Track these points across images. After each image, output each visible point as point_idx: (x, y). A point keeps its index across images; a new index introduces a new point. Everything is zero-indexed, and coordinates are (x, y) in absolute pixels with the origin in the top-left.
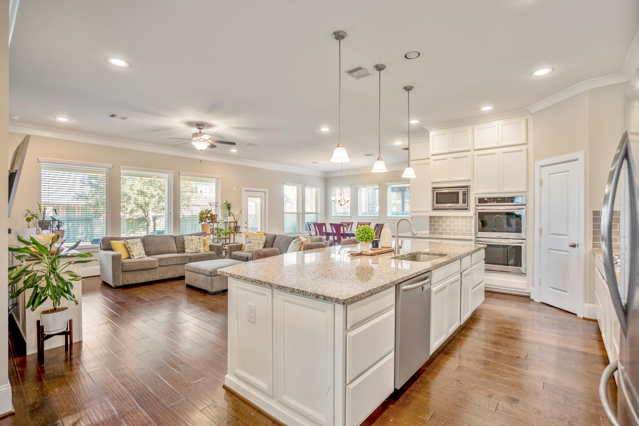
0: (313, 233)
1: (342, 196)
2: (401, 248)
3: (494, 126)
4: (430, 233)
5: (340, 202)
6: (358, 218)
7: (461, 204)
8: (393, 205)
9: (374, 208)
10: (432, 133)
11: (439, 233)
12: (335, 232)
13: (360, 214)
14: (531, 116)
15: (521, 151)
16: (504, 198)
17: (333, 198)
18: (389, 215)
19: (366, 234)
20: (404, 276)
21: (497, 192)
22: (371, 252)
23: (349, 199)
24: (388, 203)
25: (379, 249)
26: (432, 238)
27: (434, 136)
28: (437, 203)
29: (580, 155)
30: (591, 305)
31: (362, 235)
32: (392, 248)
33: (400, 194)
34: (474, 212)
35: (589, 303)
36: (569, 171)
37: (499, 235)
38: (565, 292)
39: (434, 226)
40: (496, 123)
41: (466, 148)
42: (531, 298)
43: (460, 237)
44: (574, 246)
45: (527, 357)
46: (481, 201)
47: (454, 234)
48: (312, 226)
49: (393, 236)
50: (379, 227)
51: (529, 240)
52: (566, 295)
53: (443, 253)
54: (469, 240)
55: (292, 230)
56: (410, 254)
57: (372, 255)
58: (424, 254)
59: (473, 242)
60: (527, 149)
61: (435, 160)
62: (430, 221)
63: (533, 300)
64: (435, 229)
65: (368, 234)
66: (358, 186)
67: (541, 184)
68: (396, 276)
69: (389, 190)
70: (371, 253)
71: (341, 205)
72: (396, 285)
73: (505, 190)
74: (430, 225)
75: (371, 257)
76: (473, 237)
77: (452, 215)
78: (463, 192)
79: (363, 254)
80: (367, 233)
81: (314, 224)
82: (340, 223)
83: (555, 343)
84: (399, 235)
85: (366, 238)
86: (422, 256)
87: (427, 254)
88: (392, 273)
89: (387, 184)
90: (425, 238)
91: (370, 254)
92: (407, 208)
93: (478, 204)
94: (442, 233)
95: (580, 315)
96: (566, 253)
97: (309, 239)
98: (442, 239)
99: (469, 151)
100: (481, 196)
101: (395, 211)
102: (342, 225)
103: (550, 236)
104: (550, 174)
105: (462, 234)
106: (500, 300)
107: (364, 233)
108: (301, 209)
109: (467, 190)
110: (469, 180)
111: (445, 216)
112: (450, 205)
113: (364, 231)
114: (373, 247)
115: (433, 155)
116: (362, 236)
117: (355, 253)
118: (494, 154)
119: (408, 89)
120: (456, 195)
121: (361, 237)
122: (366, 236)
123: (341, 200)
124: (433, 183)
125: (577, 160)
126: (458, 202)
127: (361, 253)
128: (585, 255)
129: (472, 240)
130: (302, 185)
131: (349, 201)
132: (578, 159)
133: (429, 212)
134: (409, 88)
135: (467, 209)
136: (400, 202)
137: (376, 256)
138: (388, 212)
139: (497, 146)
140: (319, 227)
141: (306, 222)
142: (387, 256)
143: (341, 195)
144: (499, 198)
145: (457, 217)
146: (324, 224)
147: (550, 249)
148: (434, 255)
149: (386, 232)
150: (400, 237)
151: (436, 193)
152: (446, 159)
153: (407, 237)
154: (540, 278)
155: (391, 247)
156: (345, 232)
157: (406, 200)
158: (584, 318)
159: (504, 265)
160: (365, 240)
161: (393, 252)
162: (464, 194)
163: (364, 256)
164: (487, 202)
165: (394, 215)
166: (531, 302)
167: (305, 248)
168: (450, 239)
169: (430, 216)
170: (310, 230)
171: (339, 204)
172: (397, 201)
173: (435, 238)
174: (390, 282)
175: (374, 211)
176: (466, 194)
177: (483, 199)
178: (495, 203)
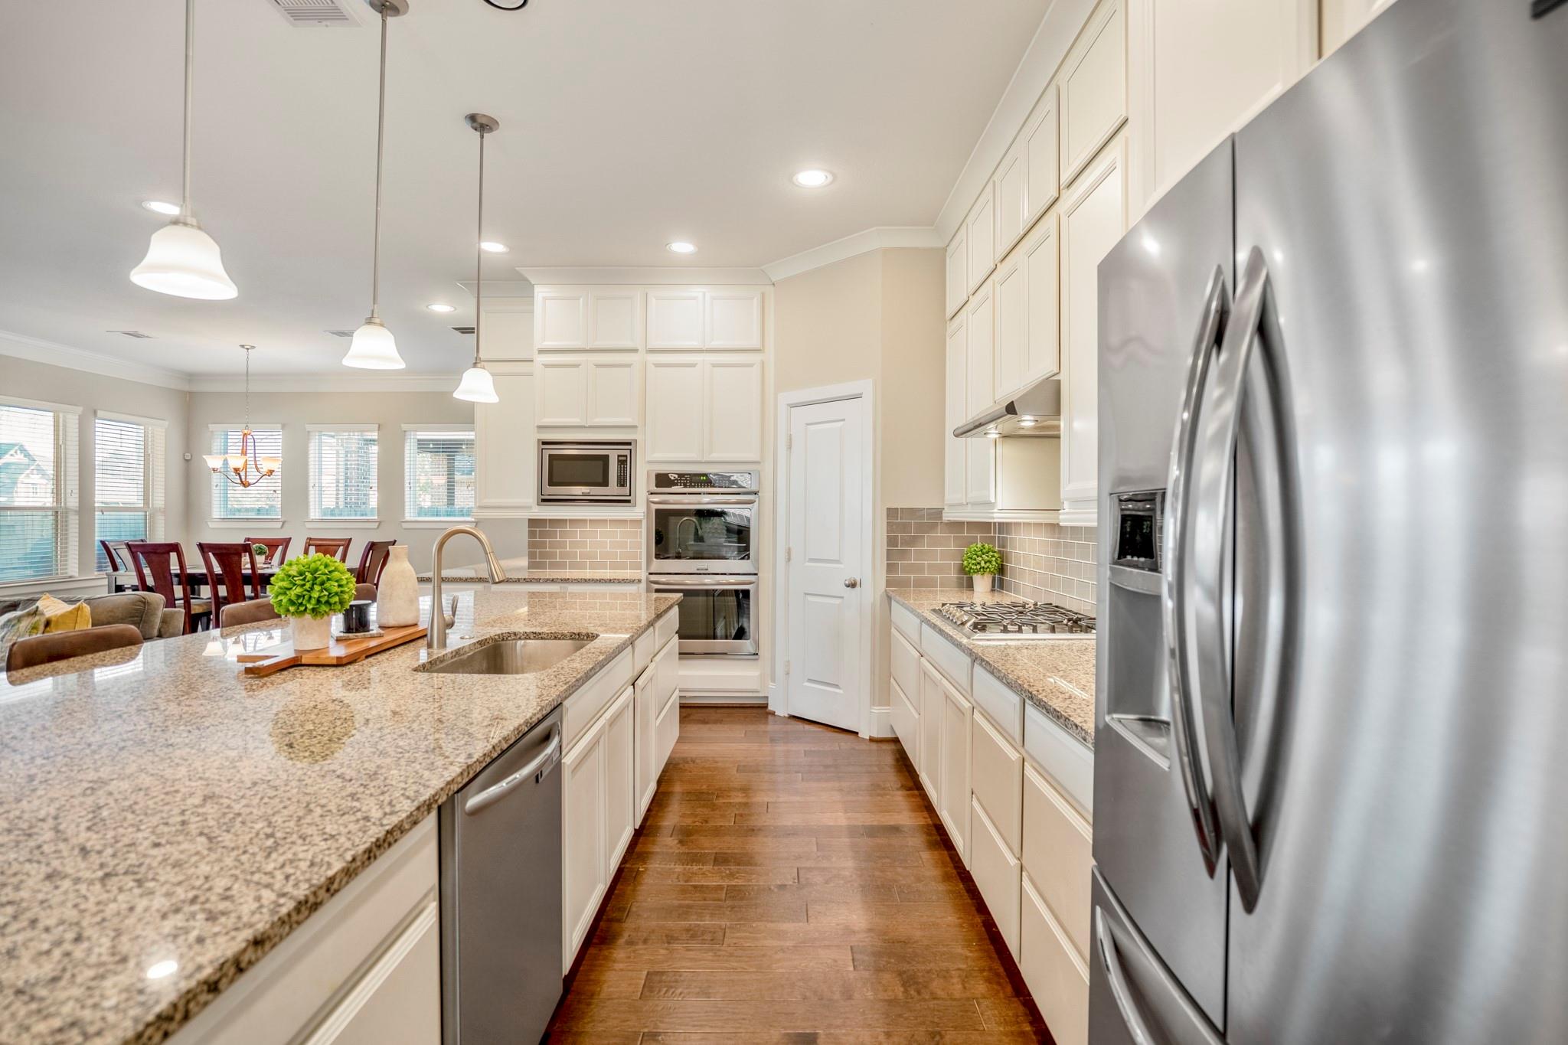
0: (128, 577)
1: (250, 456)
2: (451, 625)
3: (695, 298)
4: (532, 565)
5: (242, 474)
6: (308, 525)
7: (613, 489)
8: (424, 489)
9: (365, 495)
10: (541, 292)
11: (554, 566)
12: (218, 570)
13: (314, 514)
14: (772, 287)
15: (751, 365)
17: (213, 461)
18: (410, 515)
19: (317, 588)
20: (470, 756)
21: (699, 459)
22: (337, 651)
23: (276, 466)
24: (407, 482)
25: (373, 637)
26: (538, 581)
27: (545, 299)
28: (551, 483)
29: (865, 386)
30: (884, 710)
31: (299, 590)
32: (421, 627)
33: (442, 459)
34: (644, 509)
35: (880, 705)
36: (843, 420)
37: (702, 567)
38: (837, 686)
39: (543, 545)
40: (697, 291)
41: (629, 344)
42: (771, 708)
43: (608, 574)
44: (853, 585)
45: (801, 880)
46: (663, 480)
48: (125, 553)
49: (421, 580)
50: (378, 552)
51: (765, 575)
52: (836, 693)
53: (584, 632)
54: (632, 582)
55: (28, 572)
56: (480, 643)
57: (340, 664)
58: (527, 636)
59: (643, 586)
60: (763, 363)
61: (547, 366)
62: (532, 534)
63: (773, 714)
64: (543, 555)
65: (327, 585)
66: (308, 427)
67: (790, 447)
68: (440, 762)
69: (410, 448)
70: (338, 658)
71: (245, 484)
72: (439, 808)
73: (714, 457)
74: (532, 545)
75: (338, 671)
76: (643, 574)
77: (588, 518)
78: (619, 456)
79: (304, 661)
80: (322, 583)
81: (129, 546)
82: (242, 542)
83: (839, 818)
84: (445, 573)
85: (319, 601)
86: (520, 643)
87: (535, 638)
88: (423, 745)
89: (404, 427)
90: (518, 581)
91: (334, 662)
92: (464, 497)
93: (655, 489)
94: (561, 566)
95: (865, 734)
96: (838, 601)
97: (87, 609)
98: (566, 581)
99: (635, 350)
100: (663, 469)
101: (427, 504)
102: (246, 548)
103: (807, 564)
104: (808, 424)
106: (708, 726)
107: (308, 585)
108: (76, 495)
109: (627, 453)
110: (635, 427)
111: (570, 520)
112: (585, 489)
113: (309, 576)
114: (349, 630)
115: (541, 351)
116: (298, 597)
117: (266, 663)
118: (693, 365)
119: (481, 124)
120: (599, 464)
121: (293, 598)
122: (315, 595)
123: (245, 467)
124: (541, 427)
125: (858, 397)
126: (605, 483)
127: (294, 659)
128: (873, 605)
129: (639, 581)
130: (80, 410)
131: (278, 475)
132: (861, 394)
133: (530, 508)
134: (484, 121)
135: (629, 501)
136: (442, 480)
137: (356, 666)
138: (407, 508)
139: (701, 346)
140: (154, 558)
141: (98, 538)
142: (401, 661)
143: (244, 453)
144: (703, 475)
145: (602, 522)
146: (175, 548)
147: (806, 594)
148: (555, 638)
149: (398, 571)
150: (444, 580)
151: (550, 455)
152: (577, 366)
153: (467, 580)
154: (788, 662)
155: (415, 625)
156: (260, 571)
157: (458, 477)
158: (872, 740)
159: (707, 637)
160: (313, 610)
161: (424, 642)
162: (622, 462)
163: (306, 672)
164: (675, 485)
165: (426, 515)
166: (770, 717)
167: (19, 660)
168: (585, 580)
169: (529, 520)
170: (115, 568)
171: (239, 481)
172: (433, 478)
173: (547, 581)
174: (416, 804)
175: (364, 503)
176: (626, 461)
177: (666, 475)
178: (694, 487)
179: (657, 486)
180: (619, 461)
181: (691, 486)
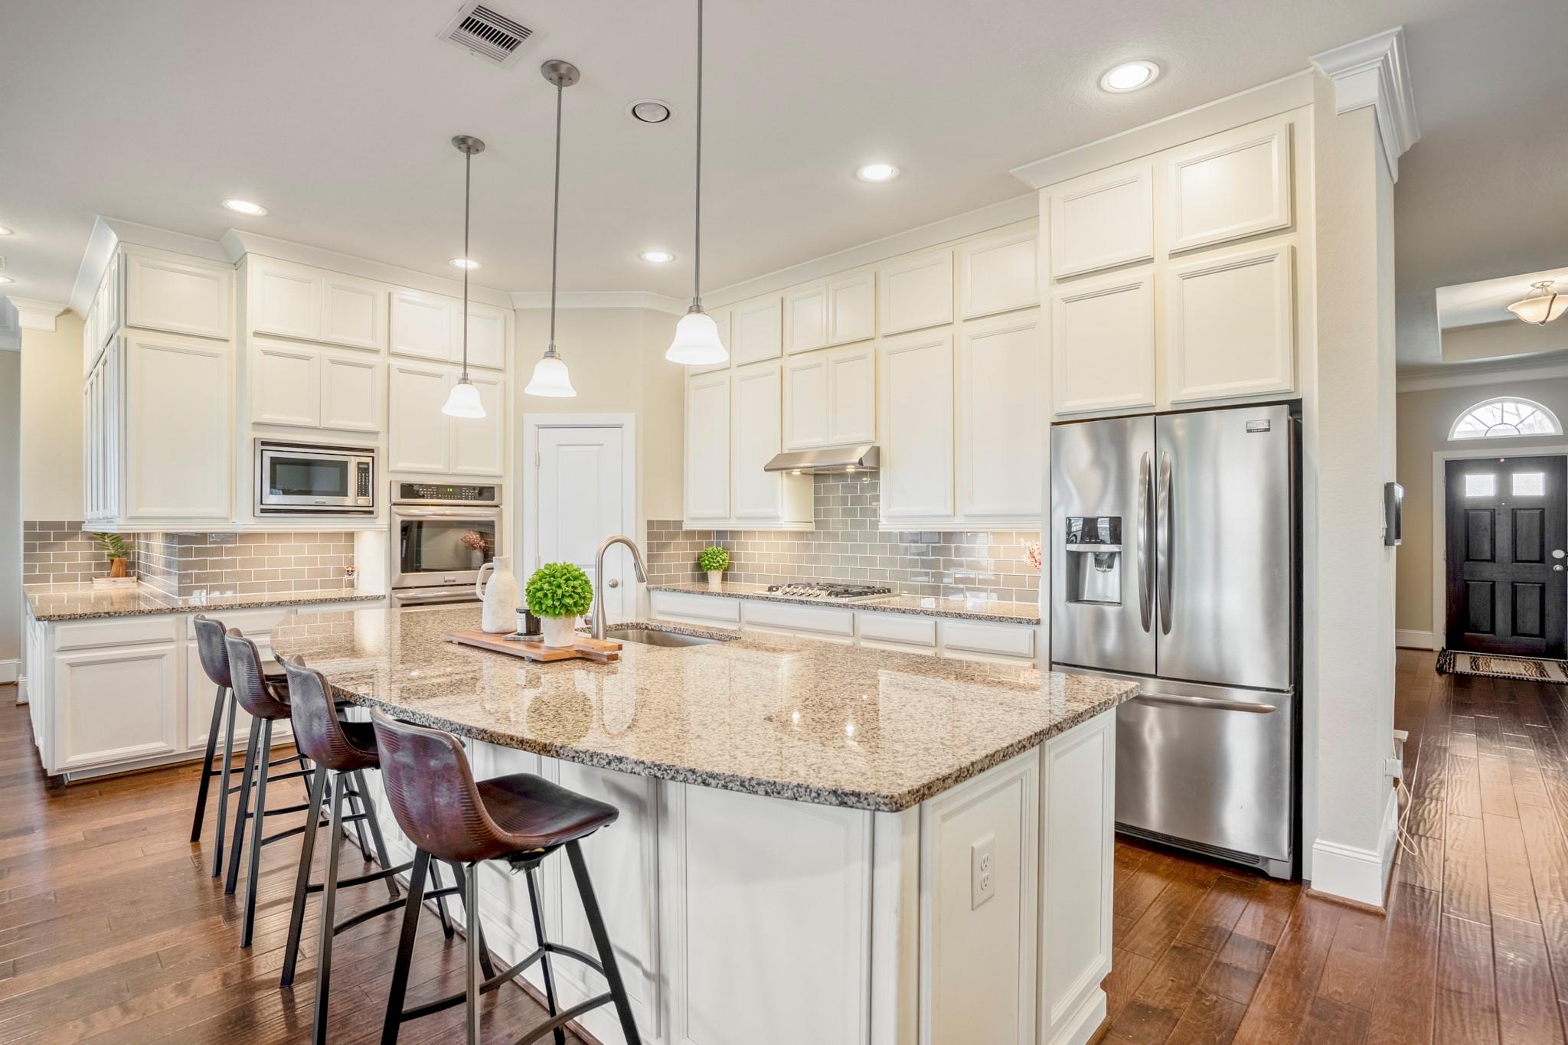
7: (351, 500)
10: (258, 264)
14: (513, 312)
16: (460, 487)
21: (446, 471)
28: (274, 491)
29: (627, 419)
34: (387, 521)
37: (450, 578)
41: (367, 343)
44: (615, 585)
46: (408, 491)
47: (273, 587)
54: (374, 599)
59: (385, 602)
60: (505, 383)
61: (265, 353)
67: (538, 464)
73: (462, 468)
78: (359, 463)
93: (400, 500)
94: (259, 588)
99: (376, 351)
100: (408, 479)
105: (299, 586)
109: (369, 460)
110: (378, 433)
115: (258, 335)
118: (439, 376)
120: (337, 471)
124: (257, 425)
125: (618, 427)
126: (342, 491)
129: (384, 597)
132: (622, 425)
135: (371, 512)
144: (450, 487)
151: (272, 458)
152: (308, 358)
162: (363, 470)
164: (423, 497)
176: (368, 468)
177: (411, 486)
178: (441, 498)
179: (403, 496)
180: (359, 468)
181: (438, 498)
